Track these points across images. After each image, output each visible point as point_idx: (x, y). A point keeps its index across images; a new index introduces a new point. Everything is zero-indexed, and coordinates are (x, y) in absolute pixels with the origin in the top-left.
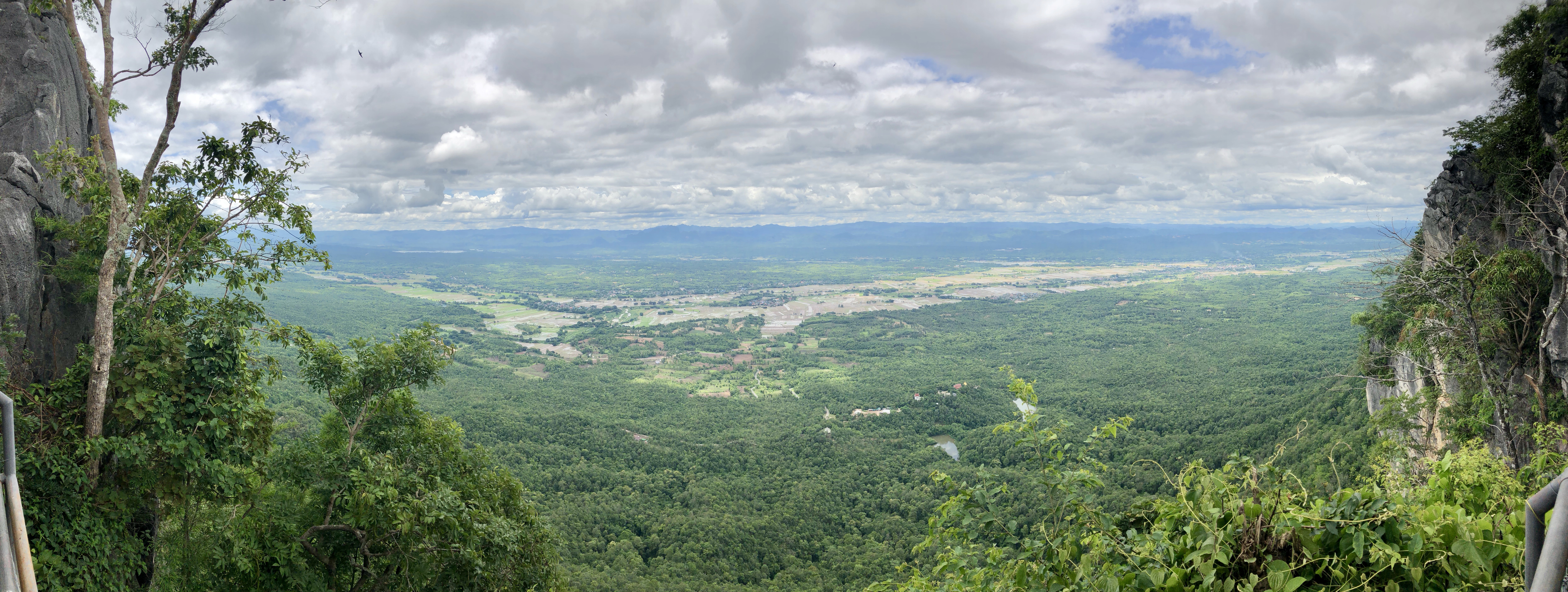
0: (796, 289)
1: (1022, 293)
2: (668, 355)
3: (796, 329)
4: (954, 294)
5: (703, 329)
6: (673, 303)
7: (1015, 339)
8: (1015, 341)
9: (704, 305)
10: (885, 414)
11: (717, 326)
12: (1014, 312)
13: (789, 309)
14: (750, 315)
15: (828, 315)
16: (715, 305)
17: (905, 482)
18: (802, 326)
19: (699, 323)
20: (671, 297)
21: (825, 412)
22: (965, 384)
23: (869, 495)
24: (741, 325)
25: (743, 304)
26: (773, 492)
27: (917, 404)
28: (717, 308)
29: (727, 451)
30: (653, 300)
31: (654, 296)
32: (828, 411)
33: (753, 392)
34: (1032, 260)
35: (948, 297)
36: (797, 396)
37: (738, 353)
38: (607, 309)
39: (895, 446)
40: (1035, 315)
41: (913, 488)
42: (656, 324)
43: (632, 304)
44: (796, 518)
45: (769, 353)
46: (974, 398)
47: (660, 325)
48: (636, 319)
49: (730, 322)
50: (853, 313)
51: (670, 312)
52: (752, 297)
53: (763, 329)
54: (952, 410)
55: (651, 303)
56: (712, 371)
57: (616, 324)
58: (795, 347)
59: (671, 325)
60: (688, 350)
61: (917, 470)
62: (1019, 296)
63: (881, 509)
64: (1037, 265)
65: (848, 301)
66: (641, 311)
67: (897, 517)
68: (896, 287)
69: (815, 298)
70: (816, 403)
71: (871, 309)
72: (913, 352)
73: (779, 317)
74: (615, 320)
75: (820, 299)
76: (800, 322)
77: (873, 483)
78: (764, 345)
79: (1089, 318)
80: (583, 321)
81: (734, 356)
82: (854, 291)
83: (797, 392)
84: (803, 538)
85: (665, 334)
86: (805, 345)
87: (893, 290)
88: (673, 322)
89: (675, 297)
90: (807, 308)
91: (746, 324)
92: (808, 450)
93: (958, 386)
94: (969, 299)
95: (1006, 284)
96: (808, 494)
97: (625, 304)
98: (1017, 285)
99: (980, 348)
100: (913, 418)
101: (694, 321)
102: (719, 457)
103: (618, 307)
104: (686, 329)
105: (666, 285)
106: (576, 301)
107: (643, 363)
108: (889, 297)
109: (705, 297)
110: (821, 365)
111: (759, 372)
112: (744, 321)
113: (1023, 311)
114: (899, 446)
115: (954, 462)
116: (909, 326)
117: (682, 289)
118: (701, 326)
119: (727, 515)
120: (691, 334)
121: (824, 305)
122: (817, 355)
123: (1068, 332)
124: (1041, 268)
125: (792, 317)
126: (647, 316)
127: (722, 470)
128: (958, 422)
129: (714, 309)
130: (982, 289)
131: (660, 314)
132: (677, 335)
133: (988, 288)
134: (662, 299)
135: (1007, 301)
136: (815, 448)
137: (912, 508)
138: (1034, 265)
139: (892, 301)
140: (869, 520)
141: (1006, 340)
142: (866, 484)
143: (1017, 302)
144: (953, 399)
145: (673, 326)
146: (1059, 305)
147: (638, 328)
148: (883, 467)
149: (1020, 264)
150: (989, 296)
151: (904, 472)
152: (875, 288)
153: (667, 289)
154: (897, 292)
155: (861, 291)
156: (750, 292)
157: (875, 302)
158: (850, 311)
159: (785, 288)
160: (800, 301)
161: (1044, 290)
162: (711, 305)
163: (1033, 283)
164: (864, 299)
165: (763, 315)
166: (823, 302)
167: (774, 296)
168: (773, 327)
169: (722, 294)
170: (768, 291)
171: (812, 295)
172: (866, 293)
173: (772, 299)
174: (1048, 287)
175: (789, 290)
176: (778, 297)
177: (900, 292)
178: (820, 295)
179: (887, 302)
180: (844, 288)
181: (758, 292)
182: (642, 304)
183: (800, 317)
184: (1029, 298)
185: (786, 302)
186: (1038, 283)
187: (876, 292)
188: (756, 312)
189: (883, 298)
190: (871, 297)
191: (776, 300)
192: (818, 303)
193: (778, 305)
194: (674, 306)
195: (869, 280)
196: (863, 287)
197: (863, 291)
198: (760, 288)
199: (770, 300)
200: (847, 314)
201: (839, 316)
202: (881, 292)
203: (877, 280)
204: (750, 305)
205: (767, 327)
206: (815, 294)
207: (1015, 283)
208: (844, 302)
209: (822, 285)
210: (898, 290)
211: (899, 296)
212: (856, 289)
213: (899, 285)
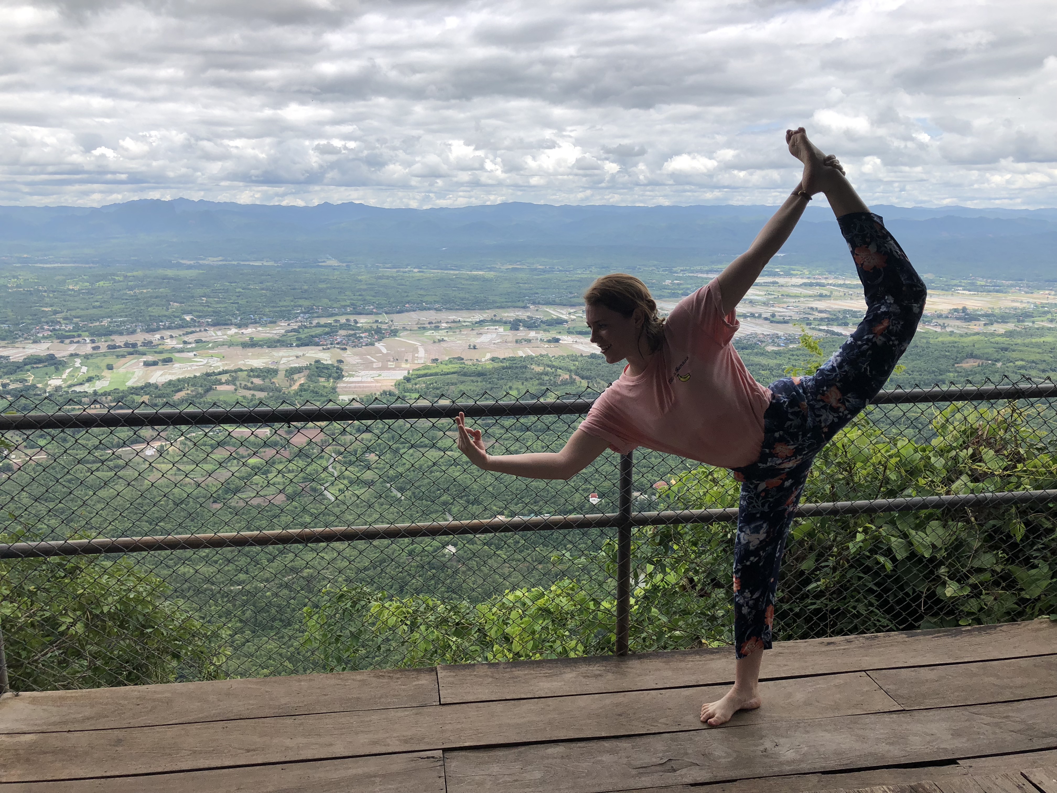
0: (395, 317)
1: (780, 333)
2: (169, 438)
3: (398, 384)
5: (231, 388)
6: (170, 343)
9: (231, 344)
11: (257, 381)
13: (385, 351)
14: (317, 361)
15: (451, 362)
16: (252, 344)
18: (408, 379)
19: (224, 378)
20: (168, 333)
24: (300, 380)
25: (303, 343)
28: (257, 350)
29: (284, 592)
30: (131, 339)
31: (133, 332)
32: (450, 518)
33: (325, 492)
36: (400, 495)
37: (296, 428)
38: (35, 360)
42: (140, 384)
43: (88, 349)
45: (352, 426)
47: (148, 385)
48: (98, 377)
49: (281, 374)
50: (493, 359)
51: (168, 361)
52: (319, 331)
53: (340, 385)
55: (127, 345)
56: (251, 461)
57: (58, 388)
59: (170, 383)
62: (774, 339)
64: (811, 285)
65: (485, 339)
66: (110, 360)
68: (565, 317)
69: (429, 333)
70: (431, 506)
71: (523, 352)
73: (368, 366)
74: (55, 382)
75: (438, 335)
76: (405, 373)
82: (494, 322)
85: (159, 401)
87: (560, 322)
88: (174, 378)
89: (175, 333)
90: (416, 350)
91: (308, 377)
92: (418, 582)
93: (661, 485)
95: (752, 315)
97: (72, 349)
98: (772, 319)
101: (214, 374)
102: (271, 605)
103: (58, 355)
104: (200, 390)
105: (155, 311)
107: (119, 457)
108: (553, 334)
109: (233, 330)
110: (440, 445)
111: (336, 458)
112: (306, 372)
116: (584, 383)
117: (188, 318)
118: (227, 383)
120: (210, 398)
121: (443, 345)
124: (817, 291)
125: (391, 364)
126: (122, 370)
127: (276, 624)
129: (250, 351)
131: (147, 364)
132: (183, 401)
134: (149, 337)
136: (431, 578)
138: (805, 284)
139: (557, 340)
143: (770, 348)
145: (176, 386)
147: (105, 394)
149: (781, 280)
152: (528, 317)
153: (159, 319)
154: (566, 326)
155: (506, 323)
156: (315, 322)
157: (529, 341)
158: (488, 356)
159: (377, 314)
160: (404, 339)
161: (820, 330)
162: (245, 345)
163: (802, 316)
164: (511, 335)
165: (340, 361)
166: (443, 340)
167: (359, 328)
168: (358, 382)
169: (264, 325)
170: (348, 320)
171: (424, 328)
172: (515, 325)
173: (355, 334)
174: (827, 325)
175: (385, 318)
176: (366, 331)
177: (570, 325)
178: (437, 328)
179: (549, 341)
180: (478, 316)
181: (330, 321)
182: (109, 347)
183: (404, 365)
184: (791, 342)
185: (379, 340)
186: (811, 318)
187: (531, 325)
188: (327, 358)
189: (541, 335)
190: (522, 333)
191: (363, 335)
192: (434, 342)
193: (367, 345)
194: (174, 350)
195: (520, 304)
196: (511, 315)
197: (510, 322)
198: (332, 315)
199: (350, 335)
200: (483, 360)
201: (470, 363)
202: (539, 325)
203: (534, 303)
204: (317, 344)
205: (348, 382)
206: (428, 326)
207: (768, 315)
208: (478, 341)
209: (440, 310)
210: (567, 322)
211: (570, 332)
212: (497, 319)
213: (570, 314)
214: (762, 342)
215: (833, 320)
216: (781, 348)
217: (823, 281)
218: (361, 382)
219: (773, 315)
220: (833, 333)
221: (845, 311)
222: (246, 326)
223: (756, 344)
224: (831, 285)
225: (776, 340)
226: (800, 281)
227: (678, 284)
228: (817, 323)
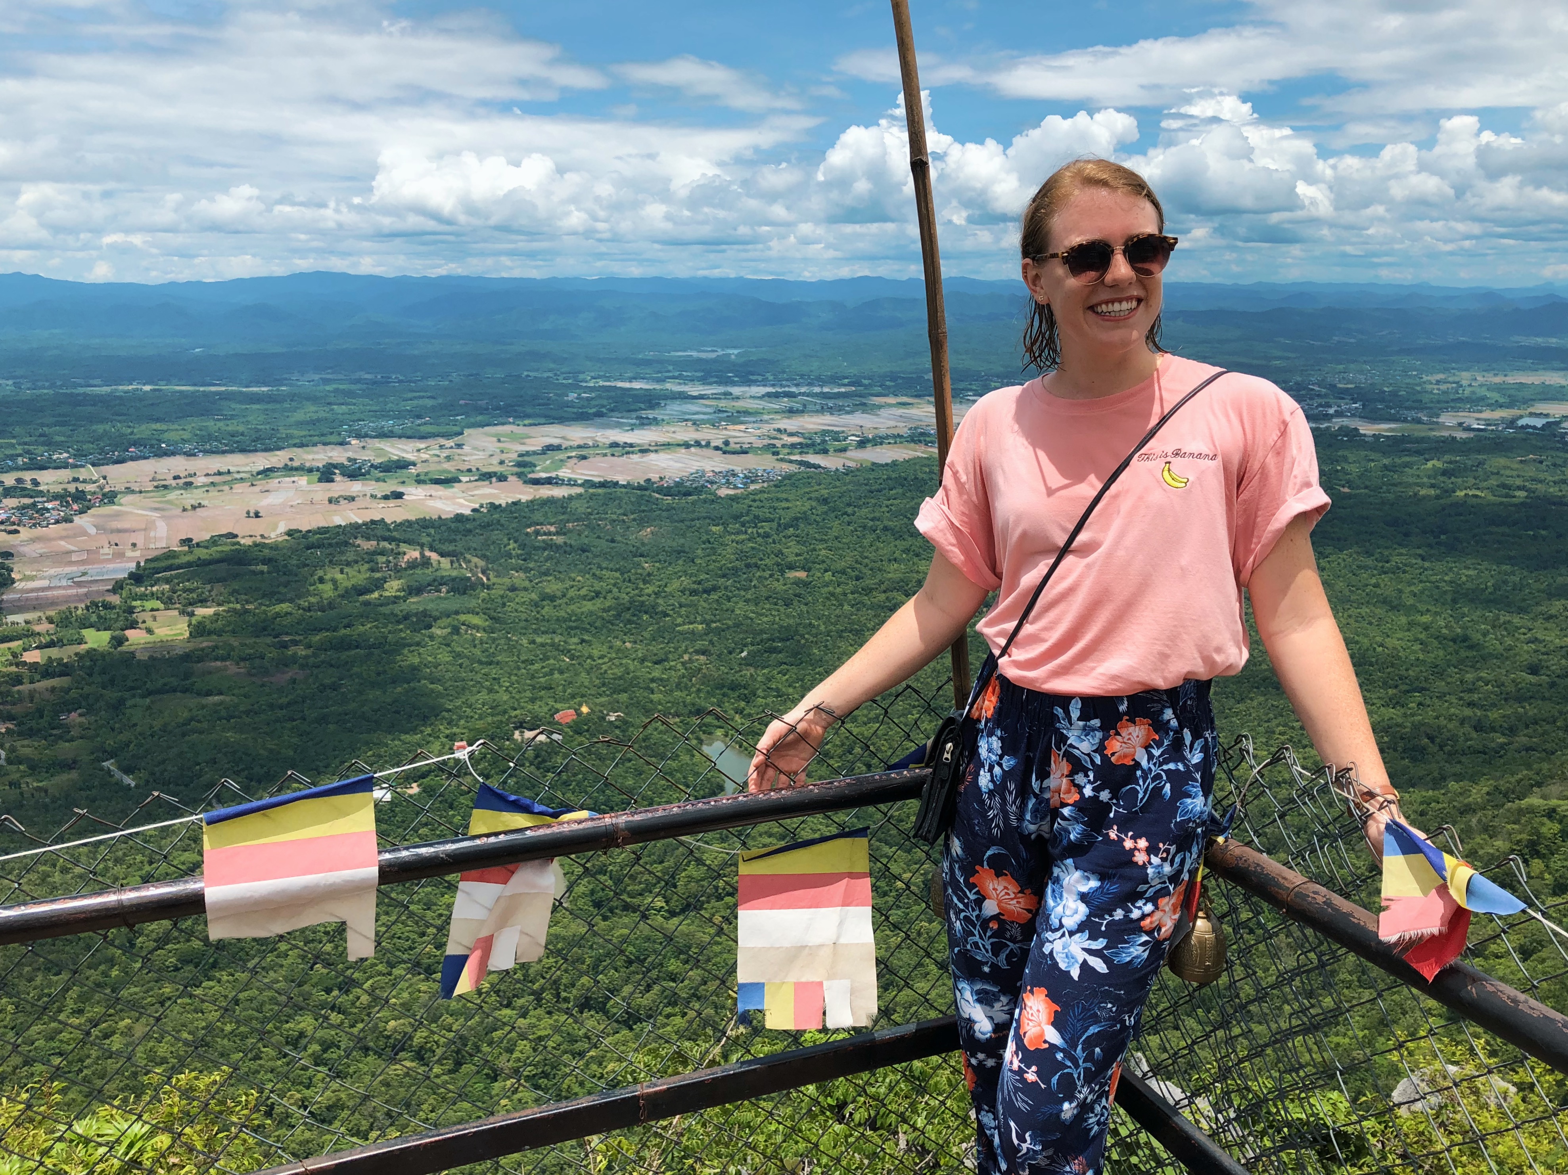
0: (112, 471)
1: (737, 469)
3: (117, 586)
4: (564, 473)
12: (715, 521)
13: (91, 530)
15: (214, 541)
18: (135, 577)
22: (585, 710)
34: (764, 382)
35: (549, 481)
36: (127, 780)
45: (34, 666)
50: (290, 533)
53: (9, 597)
58: (119, 641)
62: (729, 477)
64: (776, 396)
65: (274, 500)
68: (410, 457)
69: (173, 495)
71: (340, 519)
72: (456, 630)
73: (62, 557)
75: (190, 498)
76: (132, 566)
78: (16, 643)
82: (289, 470)
83: (127, 770)
86: (150, 631)
87: (402, 465)
90: (151, 526)
93: (566, 716)
94: (603, 485)
95: (698, 444)
98: (725, 449)
99: (628, 615)
108: (391, 486)
110: (200, 686)
113: (738, 517)
116: (446, 563)
121: (201, 514)
122: (187, 658)
124: (784, 404)
125: (104, 552)
130: (635, 458)
133: (653, 456)
135: (699, 490)
138: (769, 395)
139: (399, 496)
141: (693, 592)
143: (724, 492)
144: (553, 750)
146: (826, 501)
149: (736, 391)
150: (654, 476)
152: (349, 460)
154: (413, 471)
155: (310, 471)
157: (352, 499)
158: (281, 528)
159: (74, 466)
160: (128, 508)
161: (791, 462)
163: (766, 442)
164: (319, 491)
165: (8, 554)
166: (200, 506)
167: (41, 494)
168: (44, 589)
170: (19, 480)
171: (166, 487)
172: (326, 474)
173: (35, 505)
174: (801, 454)
175: (90, 473)
176: (55, 498)
177: (421, 469)
178: (189, 486)
179: (386, 498)
180: (261, 462)
183: (128, 554)
184: (753, 482)
185: (81, 512)
186: (779, 444)
187: (354, 472)
189: (372, 488)
190: (340, 486)
191: (49, 506)
192: (185, 510)
193: (59, 522)
195: (334, 438)
196: (318, 457)
197: (318, 469)
199: (27, 507)
200: (273, 535)
201: (249, 542)
202: (368, 473)
203: (358, 437)
205: (21, 591)
206: (173, 483)
207: (719, 443)
208: (262, 503)
209: (193, 455)
210: (414, 464)
211: (419, 482)
212: (296, 464)
213: (417, 451)
214: (712, 483)
215: (807, 446)
216: (740, 491)
217: (793, 389)
218: (49, 589)
219: (727, 443)
220: (808, 465)
221: (822, 433)
223: (703, 486)
224: (803, 394)
225: (732, 479)
226: (761, 390)
227: (588, 399)
228: (787, 451)
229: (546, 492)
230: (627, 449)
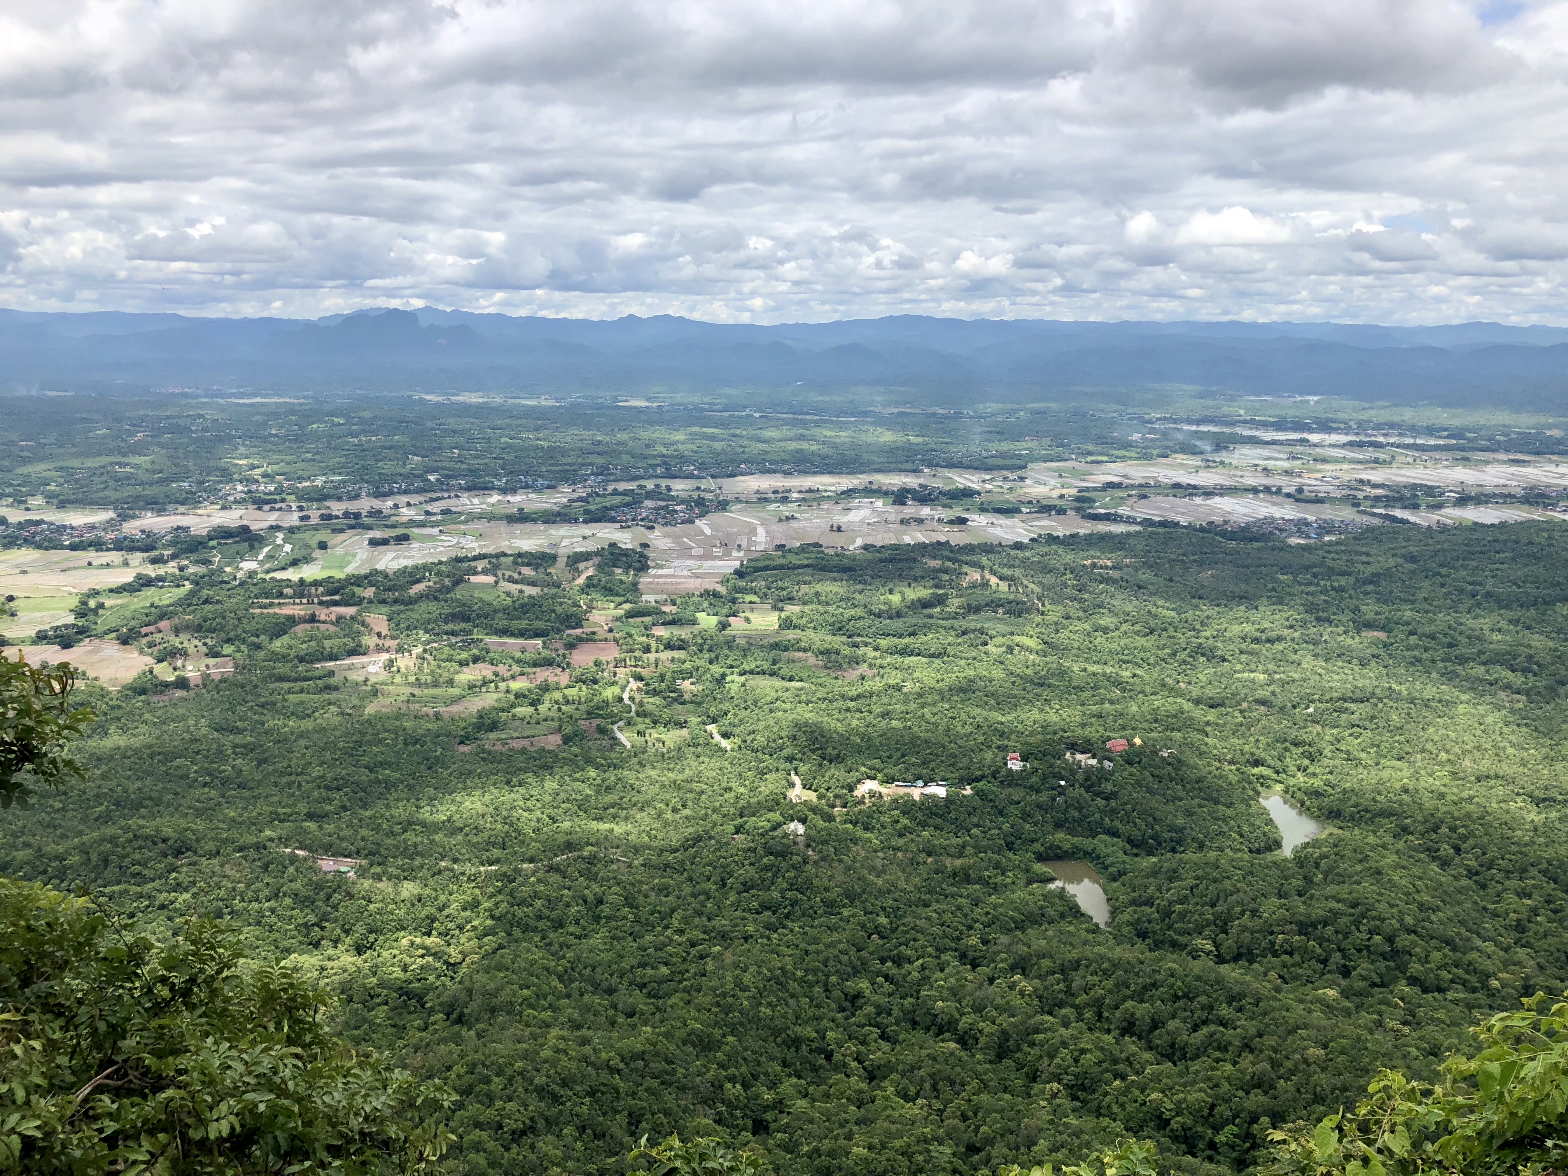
0: (726, 482)
1: (1311, 518)
2: (400, 650)
3: (725, 581)
4: (1123, 511)
5: (489, 579)
6: (407, 514)
7: (1280, 639)
8: (1279, 646)
9: (491, 517)
10: (933, 797)
11: (527, 571)
12: (1284, 570)
13: (708, 531)
14: (613, 545)
15: (803, 549)
16: (522, 517)
17: (974, 966)
18: (739, 574)
19: (480, 565)
20: (404, 499)
21: (792, 785)
22: (1138, 741)
23: (888, 987)
24: (588, 570)
25: (593, 518)
26: (665, 970)
27: (1012, 780)
28: (528, 526)
29: (555, 878)
30: (353, 506)
31: (357, 497)
32: (797, 780)
33: (619, 735)
34: (1347, 430)
35: (1107, 517)
36: (725, 743)
37: (580, 640)
38: (223, 534)
39: (955, 874)
40: (1343, 581)
41: (991, 980)
42: (363, 571)
43: (293, 519)
44: (717, 1032)
45: (659, 639)
46: (1159, 779)
47: (375, 572)
48: (307, 560)
49: (562, 562)
50: (866, 547)
51: (403, 539)
52: (617, 500)
53: (644, 580)
54: (1100, 802)
55: (347, 515)
56: (515, 685)
57: (251, 574)
58: (724, 626)
59: (404, 571)
60: (454, 633)
61: (1004, 939)
62: (1301, 526)
63: (915, 1023)
64: (1360, 445)
65: (855, 516)
66: (323, 535)
67: (953, 1045)
68: (976, 486)
69: (773, 507)
70: (769, 761)
71: (912, 537)
72: (1010, 649)
73: (683, 552)
74: (248, 565)
75: (785, 510)
76: (737, 564)
77: (898, 961)
78: (647, 620)
79: (1503, 603)
80: (151, 571)
81: (570, 646)
82: (870, 492)
83: (725, 735)
84: (732, 1079)
85: (389, 596)
86: (747, 620)
87: (968, 493)
88: (410, 563)
89: (415, 499)
90: (753, 531)
91: (600, 567)
92: (747, 872)
93: (1118, 744)
94: (1163, 524)
95: (1267, 490)
96: (747, 978)
97: (272, 518)
98: (1298, 497)
99: (1183, 656)
100: (1001, 813)
101: (467, 559)
102: (536, 895)
103: (254, 527)
104: (447, 582)
105: (387, 467)
106: (124, 517)
107: (331, 674)
108: (957, 512)
109: (495, 498)
110: (785, 671)
111: (634, 685)
112: (596, 560)
113: (1307, 568)
114: (963, 877)
115: (1096, 930)
116: (1004, 586)
117: (432, 478)
118: (485, 572)
119: (555, 1032)
120: (459, 593)
121: (794, 524)
122: (776, 646)
123: (1432, 637)
124: (1369, 453)
125: (717, 551)
126: (339, 551)
127: (542, 925)
128: (1114, 833)
129: (518, 528)
130: (1198, 500)
131: (373, 543)
132: (421, 597)
133: (1217, 499)
134: (377, 504)
135: (1265, 538)
136: (767, 868)
137: (987, 1027)
138: (1351, 444)
139: (963, 521)
140: (885, 1046)
141: (1256, 640)
142: (883, 961)
143: (1294, 541)
144: (1102, 775)
145: (413, 575)
146: (1412, 559)
147: (316, 583)
148: (922, 923)
149: (1314, 438)
150: (1218, 519)
151: (974, 941)
152: (921, 486)
153: (391, 479)
154: (977, 499)
155: (886, 493)
156: (610, 488)
157: (920, 521)
158: (859, 542)
159: (698, 477)
160: (737, 515)
161: (1374, 515)
162: (512, 519)
163: (1344, 492)
164: (893, 512)
165: (645, 546)
166: (793, 517)
167: (672, 498)
168: (670, 576)
169: (539, 490)
170: (657, 486)
171: (766, 500)
172: (900, 497)
173: (667, 506)
174: (1386, 507)
175: (708, 483)
176: (683, 502)
177: (984, 498)
178: (785, 500)
179: (951, 522)
180: (845, 482)
181: (632, 486)
182: (323, 517)
183: (735, 553)
184: (1328, 533)
185: (701, 516)
186: (1360, 495)
187: (924, 497)
188: (626, 539)
189: (940, 512)
190: (911, 509)
191: (678, 508)
192: (780, 520)
193: (683, 522)
194: (412, 523)
195: (909, 466)
196: (895, 481)
197: (893, 493)
198: (635, 478)
199: (662, 508)
200: (851, 548)
201: (831, 552)
202: (937, 498)
203: (930, 465)
204: (613, 520)
205: (655, 576)
206: (773, 496)
207: (1291, 490)
208: (844, 519)
209: (791, 474)
210: (979, 494)
211: (983, 510)
212: (874, 487)
213: (984, 481)
214: (1281, 530)
215: (1394, 499)
216: (1312, 541)
217: (1381, 439)
218: (674, 576)
219: (1300, 490)
220: (1394, 519)
221: (1415, 487)
222: (514, 491)
223: (1271, 533)
224: (1392, 445)
225: (1304, 528)
226: (1343, 439)
227: (1152, 440)
228: (1369, 503)
229: (1102, 527)
230: (1191, 490)
